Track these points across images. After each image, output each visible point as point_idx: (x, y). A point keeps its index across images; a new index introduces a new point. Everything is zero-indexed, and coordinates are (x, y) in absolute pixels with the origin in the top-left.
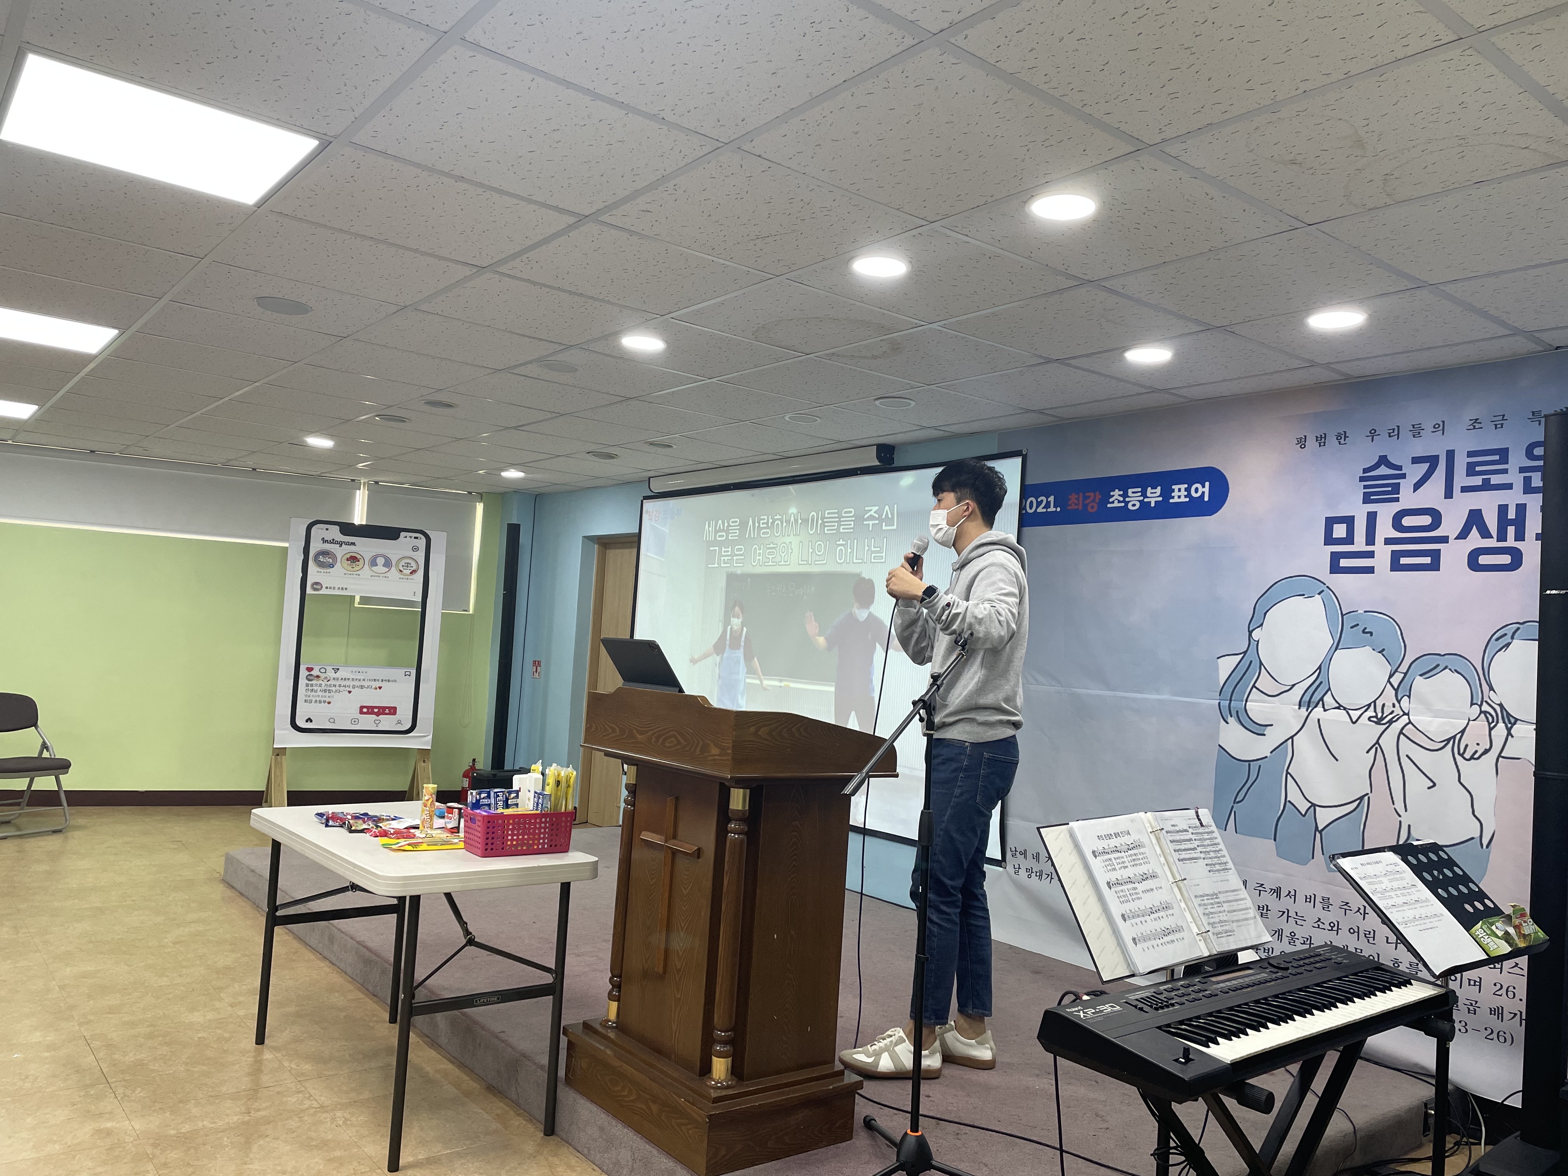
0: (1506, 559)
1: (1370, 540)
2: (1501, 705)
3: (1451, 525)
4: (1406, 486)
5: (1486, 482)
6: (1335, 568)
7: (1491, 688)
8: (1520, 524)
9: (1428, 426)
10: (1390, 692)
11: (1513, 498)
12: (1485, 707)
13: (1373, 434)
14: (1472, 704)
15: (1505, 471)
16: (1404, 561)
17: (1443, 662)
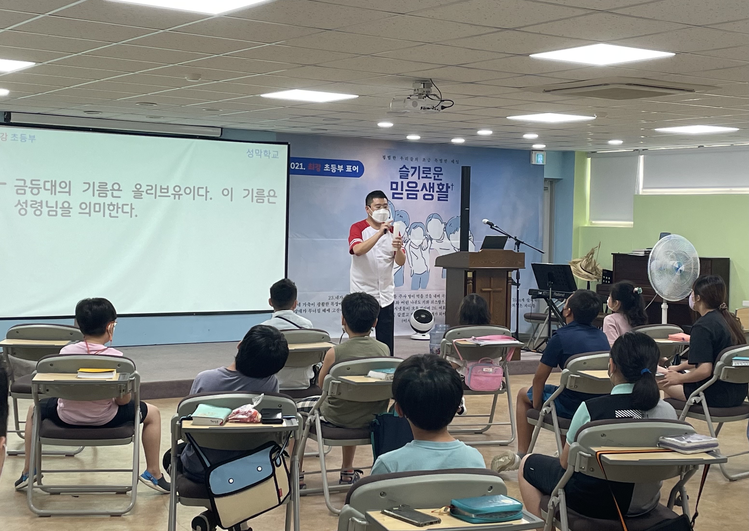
0: (430, 197)
1: (402, 190)
2: (429, 236)
3: (419, 188)
4: (410, 174)
5: (427, 176)
6: (394, 198)
7: (428, 231)
8: (433, 187)
9: (415, 159)
10: (406, 233)
11: (432, 181)
12: (427, 236)
13: (402, 158)
14: (424, 235)
15: (430, 174)
16: (410, 196)
17: (418, 224)
